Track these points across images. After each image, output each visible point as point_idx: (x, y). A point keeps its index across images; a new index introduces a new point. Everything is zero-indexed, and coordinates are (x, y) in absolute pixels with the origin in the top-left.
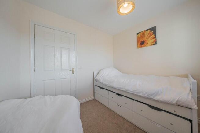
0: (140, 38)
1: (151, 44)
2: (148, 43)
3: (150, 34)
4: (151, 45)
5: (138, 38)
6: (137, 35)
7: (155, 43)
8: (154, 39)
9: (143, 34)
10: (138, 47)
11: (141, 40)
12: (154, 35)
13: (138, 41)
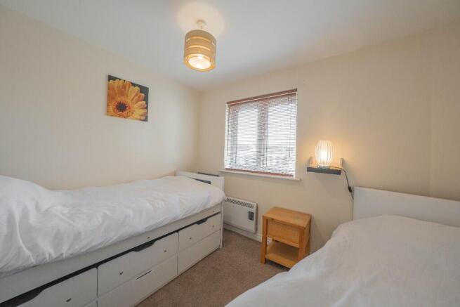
0: (116, 91)
1: (139, 117)
2: (133, 113)
3: (139, 97)
4: (137, 119)
5: (110, 88)
6: (109, 80)
7: (145, 118)
8: (144, 111)
9: (124, 87)
10: (108, 112)
11: (119, 99)
12: (144, 102)
13: (110, 97)
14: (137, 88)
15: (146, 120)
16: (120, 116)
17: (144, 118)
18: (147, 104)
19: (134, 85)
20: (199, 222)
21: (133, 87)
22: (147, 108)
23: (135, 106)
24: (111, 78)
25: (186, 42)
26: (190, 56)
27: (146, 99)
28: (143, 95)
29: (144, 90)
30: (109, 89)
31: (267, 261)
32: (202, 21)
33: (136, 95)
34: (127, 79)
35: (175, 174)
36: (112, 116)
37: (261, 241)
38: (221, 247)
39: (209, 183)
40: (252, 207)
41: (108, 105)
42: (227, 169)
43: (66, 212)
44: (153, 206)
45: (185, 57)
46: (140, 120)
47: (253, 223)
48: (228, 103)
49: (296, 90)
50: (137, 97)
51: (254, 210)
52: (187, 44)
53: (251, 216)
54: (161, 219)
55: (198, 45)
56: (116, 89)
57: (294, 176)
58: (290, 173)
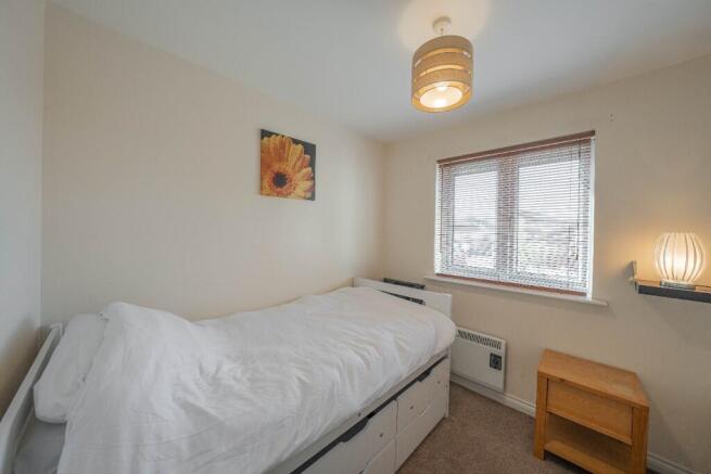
0: (273, 155)
1: (303, 194)
2: (295, 189)
3: (303, 162)
4: (301, 197)
5: (264, 150)
6: (262, 138)
7: (311, 195)
8: (309, 183)
9: (283, 145)
10: (261, 189)
11: (277, 167)
12: (310, 169)
13: (265, 165)
14: (300, 147)
15: (312, 198)
16: (279, 194)
17: (309, 195)
18: (313, 171)
19: (296, 142)
20: (421, 378)
21: (293, 146)
22: (313, 178)
23: (299, 175)
24: (265, 134)
25: (414, 68)
26: (421, 91)
27: (312, 164)
28: (308, 157)
29: (310, 149)
30: (262, 151)
31: (549, 456)
32: (445, 19)
33: (298, 159)
34: (287, 135)
35: (352, 284)
36: (269, 195)
37: (534, 415)
38: (447, 415)
39: (421, 302)
40: (497, 345)
41: (262, 179)
42: (438, 275)
43: (239, 375)
44: (362, 357)
45: (413, 95)
46: (305, 198)
47: (500, 374)
48: (439, 162)
49: (593, 133)
50: (300, 162)
51: (501, 352)
52: (416, 72)
53: (496, 362)
54: (382, 384)
55: (439, 65)
56: (272, 150)
57: (589, 297)
58: (580, 289)
